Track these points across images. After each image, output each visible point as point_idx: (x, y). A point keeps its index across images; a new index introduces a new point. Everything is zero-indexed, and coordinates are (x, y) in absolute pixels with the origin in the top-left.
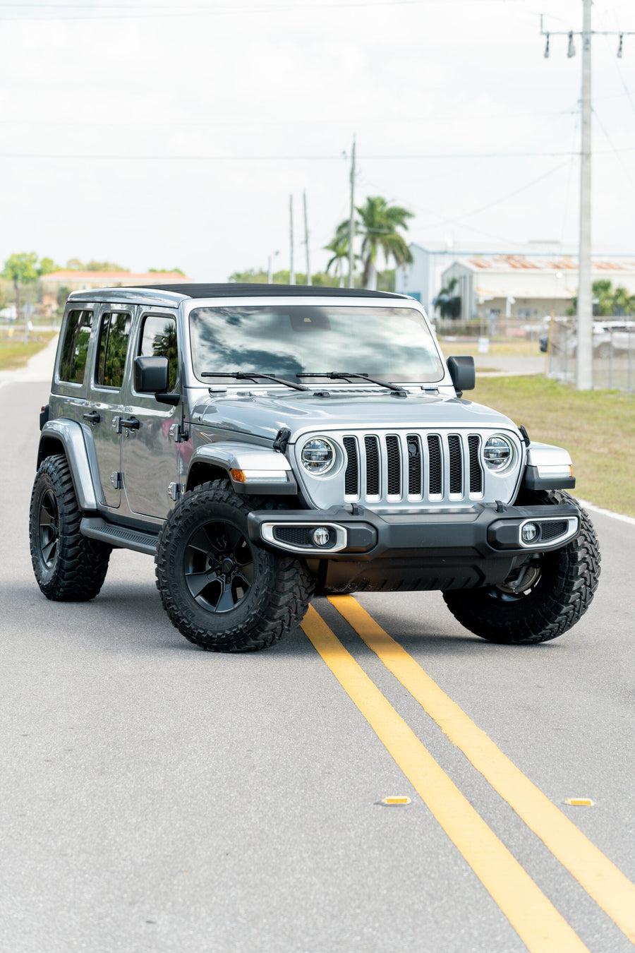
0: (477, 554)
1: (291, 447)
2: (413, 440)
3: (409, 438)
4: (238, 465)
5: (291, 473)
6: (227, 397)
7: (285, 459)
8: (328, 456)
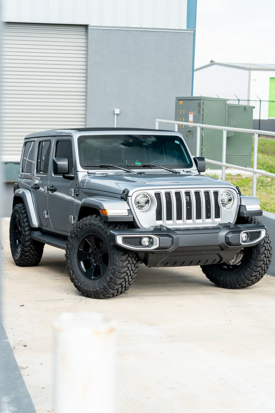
0: (221, 248)
1: (129, 198)
2: (188, 194)
3: (186, 193)
4: (104, 207)
5: (130, 211)
6: (96, 175)
7: (127, 204)
8: (147, 202)
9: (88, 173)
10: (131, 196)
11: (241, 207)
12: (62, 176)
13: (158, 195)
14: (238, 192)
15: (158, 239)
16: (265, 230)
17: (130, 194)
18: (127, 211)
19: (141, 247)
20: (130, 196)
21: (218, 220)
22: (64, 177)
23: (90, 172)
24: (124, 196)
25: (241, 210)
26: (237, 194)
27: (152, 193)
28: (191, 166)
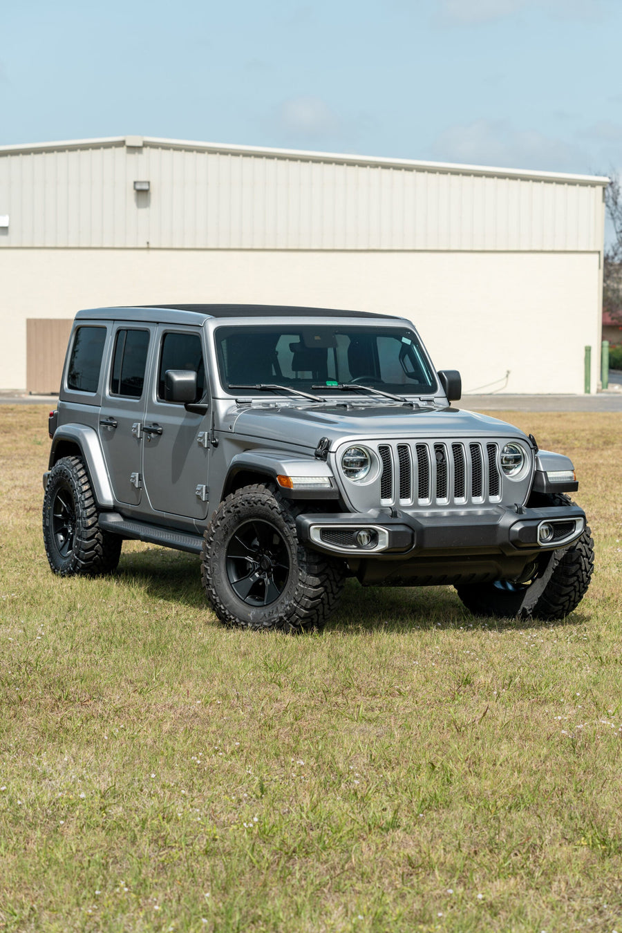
0: (500, 552)
1: (332, 455)
2: (440, 449)
3: (436, 446)
4: (284, 472)
5: (332, 479)
6: (255, 407)
7: (327, 466)
8: (363, 463)
9: (237, 402)
10: (335, 452)
11: (537, 474)
12: (183, 407)
13: (384, 450)
14: (532, 446)
15: (387, 532)
16: (582, 518)
17: (333, 448)
18: (326, 480)
19: (355, 547)
20: (333, 452)
21: (496, 499)
22: (188, 409)
23: (240, 400)
24: (323, 452)
25: (538, 480)
26: (531, 449)
27: (374, 446)
28: (433, 389)
